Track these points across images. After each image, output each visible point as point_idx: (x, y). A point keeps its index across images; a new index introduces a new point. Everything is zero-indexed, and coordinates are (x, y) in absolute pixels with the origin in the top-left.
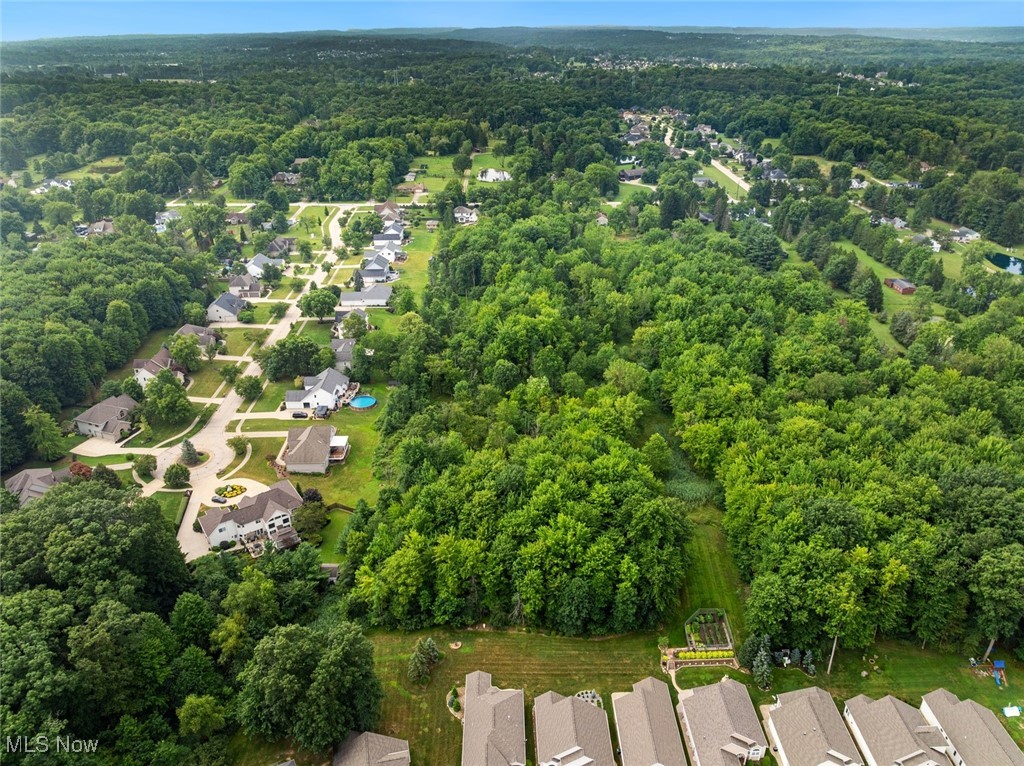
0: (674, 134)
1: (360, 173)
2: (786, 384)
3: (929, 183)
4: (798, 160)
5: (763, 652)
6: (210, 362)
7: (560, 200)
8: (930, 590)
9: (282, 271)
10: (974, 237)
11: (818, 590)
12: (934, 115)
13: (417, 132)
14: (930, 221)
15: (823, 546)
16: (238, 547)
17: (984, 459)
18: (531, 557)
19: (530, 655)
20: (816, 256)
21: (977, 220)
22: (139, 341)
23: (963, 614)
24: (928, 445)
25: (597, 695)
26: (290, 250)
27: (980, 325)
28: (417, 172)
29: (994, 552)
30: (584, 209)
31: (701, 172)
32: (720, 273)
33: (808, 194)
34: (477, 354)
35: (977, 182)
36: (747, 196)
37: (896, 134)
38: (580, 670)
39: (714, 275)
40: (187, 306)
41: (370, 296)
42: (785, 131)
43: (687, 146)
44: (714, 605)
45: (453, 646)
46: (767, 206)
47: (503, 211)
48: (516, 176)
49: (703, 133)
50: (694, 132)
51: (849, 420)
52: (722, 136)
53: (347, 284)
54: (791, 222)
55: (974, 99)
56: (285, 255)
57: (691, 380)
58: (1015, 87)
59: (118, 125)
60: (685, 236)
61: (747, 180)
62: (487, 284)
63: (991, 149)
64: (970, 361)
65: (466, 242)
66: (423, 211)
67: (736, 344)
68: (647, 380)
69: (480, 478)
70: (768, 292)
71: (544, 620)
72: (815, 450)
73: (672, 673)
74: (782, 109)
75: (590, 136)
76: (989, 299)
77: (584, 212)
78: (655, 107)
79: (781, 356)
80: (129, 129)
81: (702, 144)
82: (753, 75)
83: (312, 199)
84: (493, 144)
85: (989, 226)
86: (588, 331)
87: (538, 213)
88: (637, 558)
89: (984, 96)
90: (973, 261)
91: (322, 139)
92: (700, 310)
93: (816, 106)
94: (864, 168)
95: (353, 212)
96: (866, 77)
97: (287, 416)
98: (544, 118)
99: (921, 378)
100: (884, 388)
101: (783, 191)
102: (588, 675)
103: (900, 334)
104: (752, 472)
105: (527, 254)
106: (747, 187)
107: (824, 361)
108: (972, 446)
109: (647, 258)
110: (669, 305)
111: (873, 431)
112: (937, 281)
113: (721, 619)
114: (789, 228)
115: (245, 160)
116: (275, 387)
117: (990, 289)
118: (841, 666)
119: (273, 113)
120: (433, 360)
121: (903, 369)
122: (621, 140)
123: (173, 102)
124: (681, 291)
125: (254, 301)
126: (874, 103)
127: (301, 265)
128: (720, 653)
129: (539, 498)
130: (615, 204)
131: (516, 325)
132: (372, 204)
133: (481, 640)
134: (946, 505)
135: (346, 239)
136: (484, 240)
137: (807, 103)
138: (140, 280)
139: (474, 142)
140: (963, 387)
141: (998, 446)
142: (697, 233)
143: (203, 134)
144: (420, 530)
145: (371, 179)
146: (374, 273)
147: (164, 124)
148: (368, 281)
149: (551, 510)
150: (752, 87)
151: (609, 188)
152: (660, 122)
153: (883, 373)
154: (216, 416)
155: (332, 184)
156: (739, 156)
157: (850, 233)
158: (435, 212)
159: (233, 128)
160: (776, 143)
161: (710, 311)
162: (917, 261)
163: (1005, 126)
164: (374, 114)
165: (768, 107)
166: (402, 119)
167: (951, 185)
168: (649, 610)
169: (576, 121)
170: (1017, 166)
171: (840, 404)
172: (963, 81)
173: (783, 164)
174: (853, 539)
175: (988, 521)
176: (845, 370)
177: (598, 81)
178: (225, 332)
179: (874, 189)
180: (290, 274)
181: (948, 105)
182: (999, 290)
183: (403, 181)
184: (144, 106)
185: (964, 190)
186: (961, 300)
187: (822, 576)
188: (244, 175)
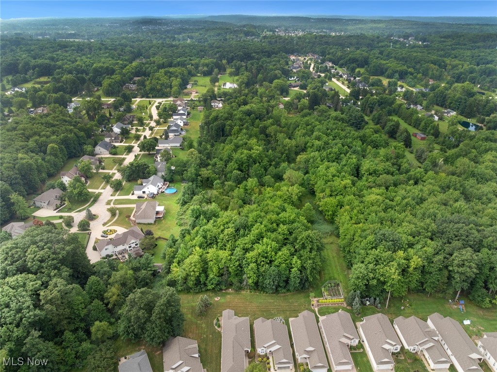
0: (314, 66)
1: (165, 84)
2: (367, 180)
3: (433, 89)
4: (373, 78)
5: (357, 299)
6: (97, 173)
7: (261, 97)
8: (431, 270)
9: (130, 130)
10: (454, 113)
11: (381, 270)
12: (435, 57)
13: (192, 65)
14: (433, 107)
15: (383, 251)
16: (115, 257)
17: (456, 212)
18: (251, 258)
19: (251, 302)
20: (381, 123)
21: (454, 106)
22: (63, 164)
23: (446, 281)
24: (431, 206)
25: (283, 319)
26: (133, 121)
27: (455, 153)
28: (192, 84)
29: (459, 252)
30: (273, 101)
31: (327, 84)
32: (336, 130)
33: (377, 94)
34: (224, 168)
35: (455, 88)
36: (349, 95)
37: (418, 66)
38: (274, 309)
39: (334, 131)
40: (85, 147)
41: (172, 142)
42: (367, 65)
43: (320, 72)
44: (335, 279)
45: (216, 299)
46: (358, 99)
47: (234, 102)
48: (240, 86)
49: (328, 66)
50: (324, 65)
51: (395, 196)
52: (337, 67)
53: (161, 136)
54: (369, 107)
55: (454, 50)
56: (131, 123)
57: (323, 179)
58: (473, 44)
59: (47, 61)
60: (320, 114)
61: (349, 88)
62: (227, 136)
63: (461, 73)
64: (451, 170)
65: (217, 117)
66: (196, 102)
67: (344, 162)
68: (303, 179)
69: (227, 223)
70: (359, 139)
71: (257, 286)
72: (380, 209)
73: (316, 309)
74: (365, 54)
75: (275, 67)
76: (460, 142)
77: (273, 103)
78: (305, 54)
79: (365, 168)
80: (53, 63)
81: (328, 71)
82: (351, 38)
83: (143, 97)
84: (228, 71)
85: (460, 109)
86: (275, 157)
87: (251, 103)
88: (300, 257)
89: (459, 49)
90: (453, 125)
91: (147, 68)
92: (327, 147)
93: (381, 53)
94: (403, 82)
95: (163, 103)
96: (404, 39)
97: (135, 197)
98: (253, 58)
99: (428, 177)
100: (412, 182)
101: (365, 92)
102: (278, 311)
103: (419, 158)
104: (352, 219)
105: (246, 122)
106: (348, 91)
107: (384, 170)
108: (451, 207)
109: (302, 124)
110: (313, 145)
111: (406, 200)
112: (437, 134)
113: (338, 285)
114: (369, 110)
115: (110, 78)
116: (129, 184)
117: (460, 137)
118: (392, 305)
119: (123, 56)
120: (203, 171)
121: (420, 173)
122: (289, 69)
123: (73, 50)
124: (318, 138)
125: (117, 144)
126: (408, 52)
127: (139, 128)
128: (338, 300)
129: (255, 231)
130: (287, 99)
131: (242, 154)
132: (171, 99)
133: (229, 296)
134: (438, 232)
135: (160, 115)
136: (226, 115)
137: (377, 51)
138: (62, 135)
139: (220, 70)
140: (447, 181)
141: (462, 206)
142: (325, 112)
143: (89, 65)
144: (200, 247)
145: (171, 87)
146: (173, 131)
147: (70, 61)
148: (171, 135)
149: (260, 237)
151: (284, 91)
152: (308, 60)
153: (411, 175)
154: (101, 198)
155: (152, 89)
156: (345, 77)
157: (397, 112)
158: (202, 103)
159: (104, 63)
160: (362, 70)
161: (332, 148)
162: (427, 125)
163: (468, 63)
164: (171, 56)
165: (359, 53)
166: (185, 59)
167: (443, 90)
168: (306, 281)
169: (268, 60)
170: (473, 81)
171: (392, 189)
172: (449, 42)
173: (366, 80)
174: (397, 248)
175: (457, 238)
176: (394, 174)
177: (278, 41)
178: (103, 159)
179: (408, 91)
180: (133, 132)
181: (442, 53)
182: (464, 137)
183: (186, 88)
184: (59, 52)
185: (449, 92)
186: (447, 143)
187: (383, 264)
188: (110, 85)
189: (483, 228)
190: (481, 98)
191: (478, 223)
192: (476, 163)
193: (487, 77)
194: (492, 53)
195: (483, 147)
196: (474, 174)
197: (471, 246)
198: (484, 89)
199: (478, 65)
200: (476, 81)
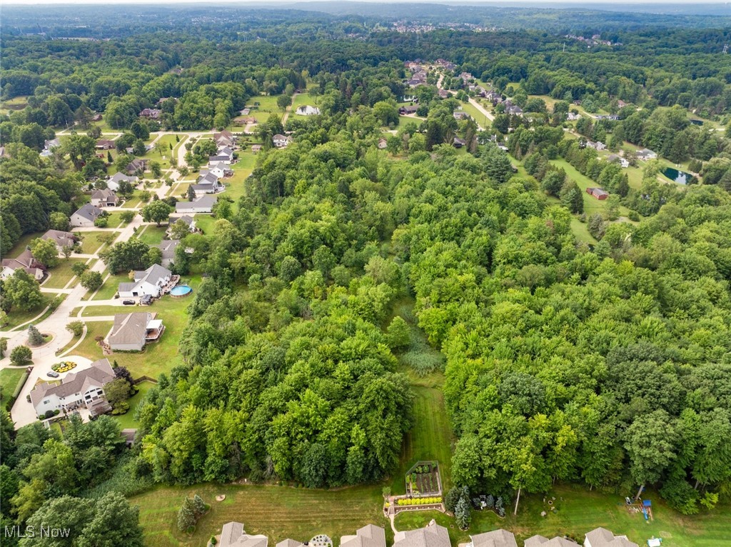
0: (444, 80)
1: (205, 110)
2: (502, 274)
3: (623, 116)
4: (532, 99)
5: (462, 501)
6: (67, 260)
7: (352, 129)
8: (595, 448)
9: (136, 185)
10: (653, 156)
11: (505, 452)
12: (630, 66)
13: (254, 78)
14: (622, 144)
15: (512, 413)
16: (61, 415)
17: (645, 334)
18: (280, 427)
19: (279, 505)
20: (537, 172)
21: (655, 144)
22: (10, 244)
24: (603, 325)
25: (329, 539)
26: (144, 169)
27: (651, 225)
28: (251, 108)
29: (642, 418)
30: (369, 136)
31: (460, 108)
32: (462, 186)
33: (535, 123)
34: (271, 251)
35: (656, 115)
36: (491, 126)
37: (602, 80)
38: (317, 517)
39: (457, 188)
40: (53, 215)
41: (200, 205)
42: (524, 77)
43: (452, 88)
44: (431, 457)
45: (218, 499)
46: (506, 133)
47: (307, 138)
48: (323, 111)
49: (464, 78)
50: (458, 79)
51: (545, 303)
52: (478, 81)
53: (184, 196)
54: (521, 145)
55: (658, 54)
56: (140, 174)
57: (430, 272)
58: (688, 46)
59: (25, 73)
60: (441, 157)
61: (493, 113)
62: (287, 195)
63: (668, 91)
64: (642, 254)
65: (274, 163)
66: (251, 138)
67: (467, 242)
68: (397, 271)
69: (250, 358)
70: (496, 200)
71: (291, 476)
72: (516, 330)
73: (392, 517)
74: (523, 61)
75: (381, 81)
76: (661, 203)
77: (369, 139)
78: (433, 59)
79: (500, 251)
80: (34, 76)
81: (463, 87)
82: (505, 36)
83: (168, 129)
84: (309, 86)
85: (664, 148)
86: (358, 232)
87: (334, 139)
88: (364, 426)
89: (666, 52)
90: (650, 175)
91: (181, 84)
92: (443, 215)
93: (548, 59)
94: (578, 105)
95: (198, 139)
96: (585, 38)
97: (118, 303)
98: (349, 67)
99: (603, 268)
100: (576, 276)
101: (517, 121)
102: (324, 521)
103: (595, 230)
104: (467, 347)
105: (319, 172)
106: (492, 118)
107: (532, 255)
108: (637, 324)
109: (409, 175)
110: (420, 212)
111: (562, 313)
112: (623, 191)
113: (435, 469)
114: (520, 150)
115: (119, 100)
116: (114, 279)
117: (661, 196)
118: (525, 508)
119: (148, 64)
120: (235, 258)
121: (591, 260)
122: (405, 84)
123: (72, 55)
124: (430, 200)
125: (109, 209)
126: (589, 57)
127: (151, 181)
128: (431, 500)
129: (292, 377)
130: (395, 133)
131: (302, 229)
132: (213, 132)
133: (241, 493)
134: (610, 377)
135: (189, 159)
136: (287, 161)
137: (541, 57)
138: (14, 196)
139: (296, 86)
140: (633, 277)
141: (655, 325)
142: (450, 154)
143: (92, 80)
144: (197, 404)
145: (214, 114)
146: (205, 186)
147: (63, 72)
148: (200, 193)
149: (302, 385)
150: (503, 45)
151: (391, 119)
152: (435, 71)
153: (576, 264)
154: (64, 304)
155: (183, 117)
156: (489, 96)
157: (563, 153)
158: (260, 139)
159: (114, 75)
160: (516, 86)
161: (450, 216)
162: (610, 175)
163: (679, 74)
164: (223, 64)
165: (512, 60)
166: (243, 68)
167: (638, 118)
168: (374, 467)
169: (372, 69)
170: (686, 104)
171: (540, 291)
172: (652, 42)
173: (520, 102)
174: (536, 407)
175: (640, 391)
176: (549, 261)
177: (393, 41)
178: (82, 235)
179: (583, 120)
180: (141, 188)
181: (640, 59)
182: (667, 196)
183: (239, 115)
184: (48, 59)
185: (648, 121)
186: (640, 205)
187: (509, 439)
188: (117, 111)
189: (687, 366)
190: (697, 131)
191: (681, 358)
192: (684, 241)
193: (708, 96)
194: (717, 59)
195: (696, 215)
196: (680, 261)
197: (664, 406)
198: (702, 116)
199: (694, 78)
200: (691, 103)
